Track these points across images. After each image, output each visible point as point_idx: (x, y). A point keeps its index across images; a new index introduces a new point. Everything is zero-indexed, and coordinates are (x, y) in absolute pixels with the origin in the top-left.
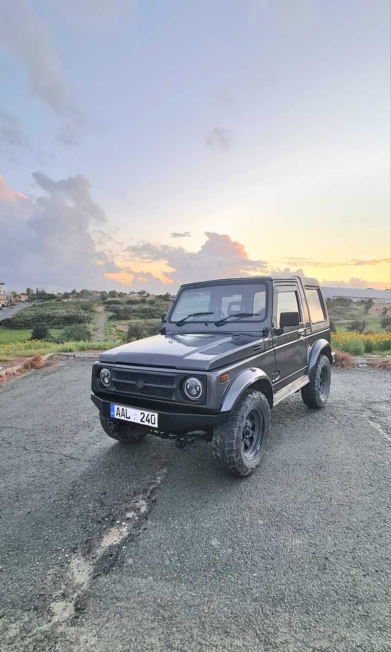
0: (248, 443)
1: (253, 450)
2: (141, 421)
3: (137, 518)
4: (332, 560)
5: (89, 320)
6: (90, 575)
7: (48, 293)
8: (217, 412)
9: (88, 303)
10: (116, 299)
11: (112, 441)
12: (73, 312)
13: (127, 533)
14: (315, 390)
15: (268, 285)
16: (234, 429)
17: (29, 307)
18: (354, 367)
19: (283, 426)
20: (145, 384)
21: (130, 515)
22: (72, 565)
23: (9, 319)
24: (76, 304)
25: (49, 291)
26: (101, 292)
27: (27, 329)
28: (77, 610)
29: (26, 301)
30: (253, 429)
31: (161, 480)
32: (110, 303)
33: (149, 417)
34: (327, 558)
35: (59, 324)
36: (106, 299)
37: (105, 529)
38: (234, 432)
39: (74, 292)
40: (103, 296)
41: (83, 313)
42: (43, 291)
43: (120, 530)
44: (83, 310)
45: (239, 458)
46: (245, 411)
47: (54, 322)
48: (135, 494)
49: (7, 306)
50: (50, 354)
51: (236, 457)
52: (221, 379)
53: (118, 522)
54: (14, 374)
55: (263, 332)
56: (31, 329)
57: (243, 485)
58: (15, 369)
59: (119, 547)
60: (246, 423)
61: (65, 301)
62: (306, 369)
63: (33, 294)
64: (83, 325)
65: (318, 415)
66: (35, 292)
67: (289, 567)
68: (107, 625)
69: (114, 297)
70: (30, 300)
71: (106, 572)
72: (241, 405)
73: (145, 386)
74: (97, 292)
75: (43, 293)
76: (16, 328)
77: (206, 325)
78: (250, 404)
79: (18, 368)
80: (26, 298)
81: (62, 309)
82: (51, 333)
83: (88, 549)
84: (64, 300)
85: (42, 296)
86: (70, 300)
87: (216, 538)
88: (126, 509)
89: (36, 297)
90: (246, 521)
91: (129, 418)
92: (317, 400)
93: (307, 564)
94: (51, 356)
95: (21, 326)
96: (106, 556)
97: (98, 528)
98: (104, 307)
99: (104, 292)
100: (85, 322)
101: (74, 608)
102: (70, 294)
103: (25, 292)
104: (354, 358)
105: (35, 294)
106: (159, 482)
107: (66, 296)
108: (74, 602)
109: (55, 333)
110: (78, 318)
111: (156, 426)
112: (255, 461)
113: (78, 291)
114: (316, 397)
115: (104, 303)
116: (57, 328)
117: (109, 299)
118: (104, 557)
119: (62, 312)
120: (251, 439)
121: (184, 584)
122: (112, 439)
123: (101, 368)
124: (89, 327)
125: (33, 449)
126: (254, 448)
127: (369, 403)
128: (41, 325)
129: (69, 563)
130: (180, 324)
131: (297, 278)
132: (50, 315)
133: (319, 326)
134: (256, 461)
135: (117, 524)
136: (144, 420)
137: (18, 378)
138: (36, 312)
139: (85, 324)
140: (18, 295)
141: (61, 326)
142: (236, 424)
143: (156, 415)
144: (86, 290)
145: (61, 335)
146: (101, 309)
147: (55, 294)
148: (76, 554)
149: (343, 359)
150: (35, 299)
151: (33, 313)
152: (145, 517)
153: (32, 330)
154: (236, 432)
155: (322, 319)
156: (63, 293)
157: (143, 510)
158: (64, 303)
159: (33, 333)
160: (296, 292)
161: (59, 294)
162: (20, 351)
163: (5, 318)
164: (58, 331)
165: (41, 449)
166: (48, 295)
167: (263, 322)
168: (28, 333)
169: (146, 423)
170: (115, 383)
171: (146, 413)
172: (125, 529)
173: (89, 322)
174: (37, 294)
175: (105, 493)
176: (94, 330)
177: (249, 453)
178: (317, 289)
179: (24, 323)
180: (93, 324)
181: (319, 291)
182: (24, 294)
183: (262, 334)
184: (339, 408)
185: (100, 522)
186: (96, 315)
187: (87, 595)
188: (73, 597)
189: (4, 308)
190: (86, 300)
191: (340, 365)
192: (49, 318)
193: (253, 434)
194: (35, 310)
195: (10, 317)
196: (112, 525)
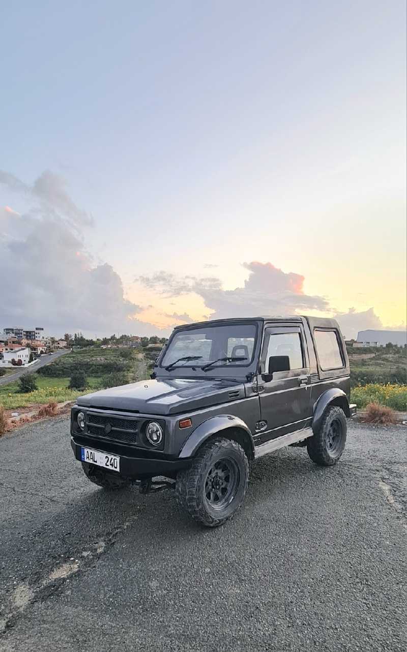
0: (219, 494)
1: (226, 501)
2: (106, 465)
3: (92, 557)
4: (262, 610)
5: (128, 368)
6: (29, 600)
7: (86, 339)
8: (175, 457)
9: (128, 349)
10: (157, 345)
11: (95, 487)
12: (111, 359)
13: (77, 570)
14: (321, 445)
15: (258, 326)
16: (195, 476)
17: (67, 354)
18: (396, 424)
19: (279, 482)
20: (113, 428)
21: (85, 554)
22: (17, 590)
23: (48, 366)
24: (115, 350)
25: (88, 336)
26: (142, 338)
27: (65, 377)
28: (7, 627)
29: (65, 347)
30: (227, 479)
31: (127, 526)
32: (152, 349)
33: (112, 461)
34: (257, 608)
35: (97, 373)
36: (147, 345)
37: (57, 564)
38: (194, 479)
39: (113, 338)
40: (144, 342)
41: (122, 361)
42: (82, 337)
43: (72, 566)
44: (122, 357)
45: (200, 507)
46: (209, 458)
47: (93, 370)
48: (98, 536)
49: (46, 353)
50: (68, 402)
51: (198, 506)
52: (180, 424)
53: (72, 559)
54: (28, 420)
55: (247, 377)
56: (69, 377)
57: (207, 536)
58: (30, 415)
59: (64, 580)
60: (217, 473)
61: (104, 347)
62: (309, 421)
63: (71, 340)
64: (122, 373)
65: (325, 473)
66: (73, 338)
67: (216, 612)
68: (27, 641)
69: (155, 343)
70: (68, 346)
71: (43, 599)
72: (205, 452)
73: (112, 430)
74: (137, 338)
75: (82, 339)
76: (55, 375)
77: (194, 369)
78: (215, 453)
79: (33, 414)
80: (64, 344)
81: (100, 356)
82: (89, 382)
83: (36, 578)
84: (102, 346)
85: (80, 342)
86: (109, 346)
87: (156, 581)
88: (84, 548)
89: (74, 343)
90: (194, 567)
91: (96, 462)
92: (324, 456)
93: (235, 611)
94: (68, 404)
95: (59, 374)
96: (49, 587)
97: (52, 562)
98: (144, 354)
99: (145, 338)
100: (124, 371)
101: (5, 625)
102: (110, 340)
103: (63, 338)
104: (399, 413)
105: (73, 340)
106: (125, 527)
107: (105, 341)
108: (7, 620)
109: (91, 381)
110: (117, 366)
111: (118, 470)
112: (225, 512)
113: (118, 337)
114: (323, 453)
115: (145, 350)
116: (95, 377)
117: (150, 345)
118: (47, 588)
119: (101, 359)
120: (224, 490)
121: (108, 616)
122: (95, 485)
123: (79, 411)
124: (127, 375)
125: (20, 491)
126: (227, 500)
127: (390, 463)
128: (79, 373)
129: (14, 589)
130: (170, 368)
131: (302, 317)
132: (88, 363)
133: (333, 373)
134: (227, 513)
135: (71, 561)
136: (108, 464)
137: (31, 424)
138: (74, 359)
139: (124, 373)
140: (57, 341)
141: (99, 374)
142: (198, 472)
143: (118, 459)
144: (126, 336)
145: (98, 383)
146: (140, 356)
147: (95, 340)
148: (23, 583)
149: (383, 414)
150: (73, 345)
151: (71, 360)
152: (98, 557)
153: (70, 379)
154: (196, 480)
155: (341, 365)
156: (102, 339)
157: (99, 551)
158: (102, 349)
159: (71, 382)
160: (299, 334)
161: (98, 340)
162: (41, 398)
163: (43, 366)
164: (96, 379)
165: (28, 491)
166: (87, 340)
167: (250, 366)
168: (67, 381)
169: (110, 467)
170: (88, 426)
171: (110, 457)
172: (76, 566)
173: (128, 370)
174: (76, 340)
175: (70, 533)
176: (134, 380)
177: (220, 504)
178: (335, 332)
179: (62, 370)
180: (132, 372)
181: (337, 333)
182: (63, 340)
183: (246, 379)
184: (351, 467)
185: (55, 558)
186: (136, 363)
187: (20, 616)
188: (8, 616)
189: (42, 355)
190: (125, 346)
191: (379, 421)
192: (88, 366)
193: (226, 485)
194: (73, 357)
195: (47, 365)
196: (65, 562)
